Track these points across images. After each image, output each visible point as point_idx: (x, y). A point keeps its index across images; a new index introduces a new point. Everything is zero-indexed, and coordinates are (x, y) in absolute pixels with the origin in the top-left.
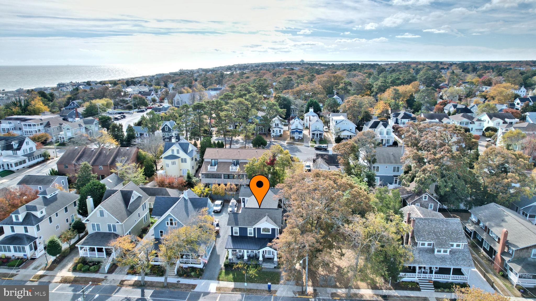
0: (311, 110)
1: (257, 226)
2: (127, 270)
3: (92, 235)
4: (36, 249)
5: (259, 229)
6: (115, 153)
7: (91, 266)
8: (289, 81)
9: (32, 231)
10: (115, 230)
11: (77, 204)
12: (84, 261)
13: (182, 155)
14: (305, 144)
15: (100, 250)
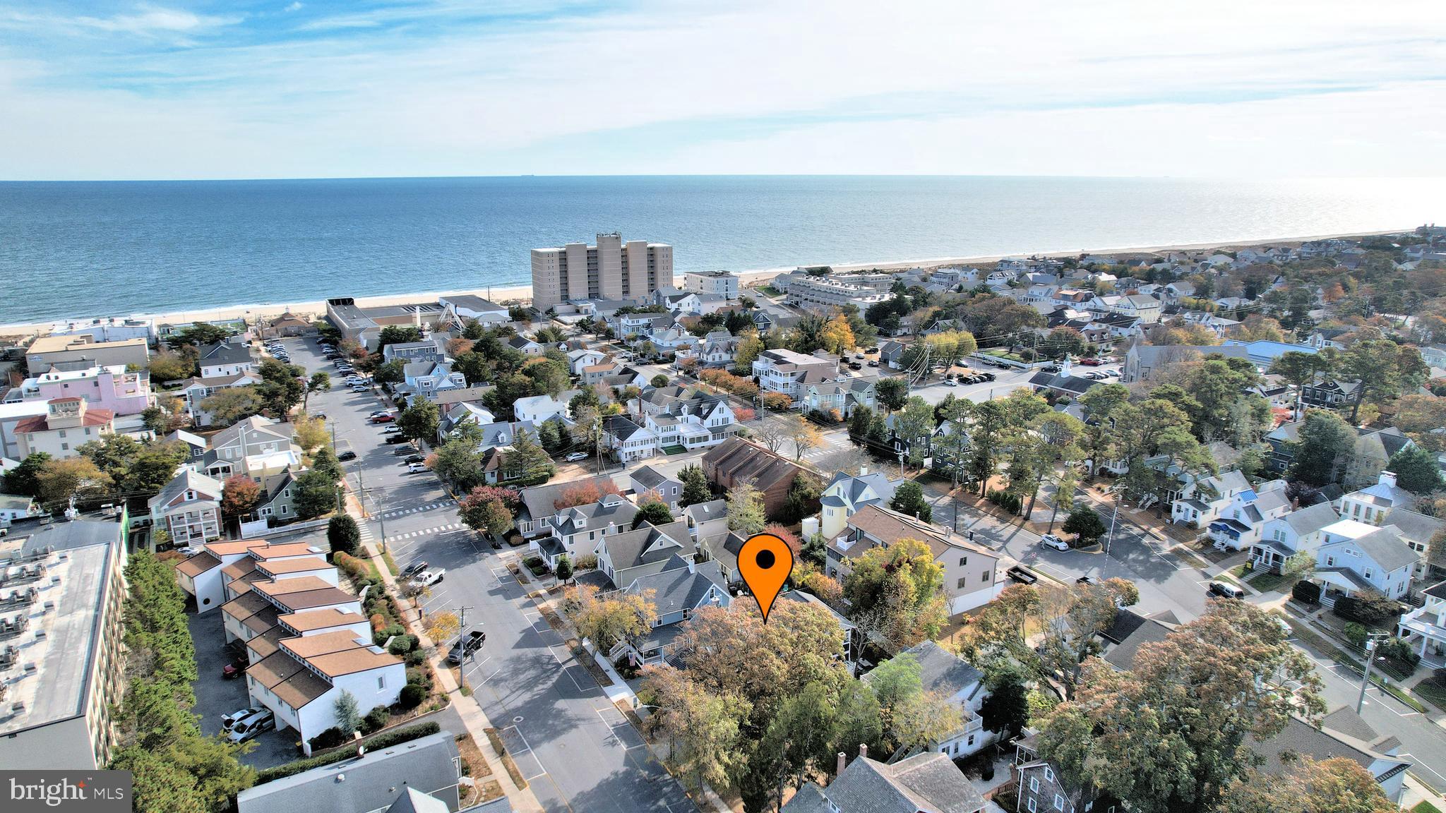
3: (594, 573)
6: (766, 466)
10: (613, 576)
14: (1213, 569)
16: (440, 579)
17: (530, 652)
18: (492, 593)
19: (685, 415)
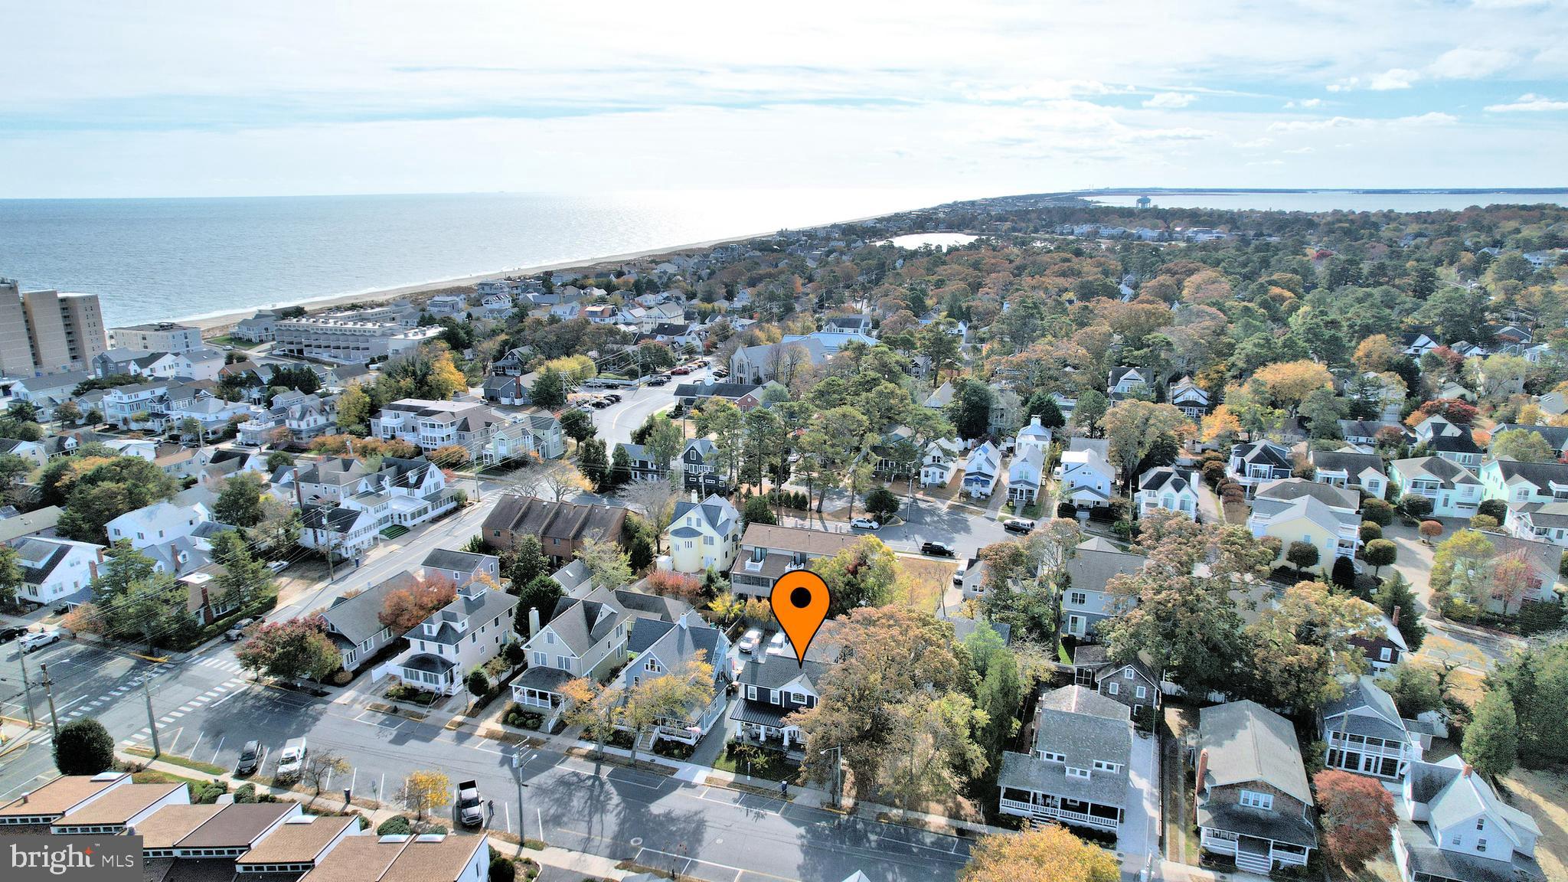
0: (1036, 421)
1: (785, 688)
2: (580, 732)
3: (533, 671)
4: (452, 681)
5: (788, 694)
6: (583, 516)
7: (528, 719)
8: (1024, 318)
9: (449, 653)
10: (568, 666)
11: (514, 615)
12: (517, 710)
13: (706, 529)
14: (989, 513)
15: (543, 696)
19: (389, 488)
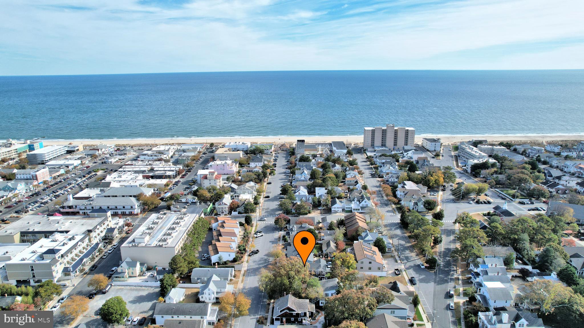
16: (262, 236)
17: (266, 257)
18: (270, 242)
19: (356, 201)
